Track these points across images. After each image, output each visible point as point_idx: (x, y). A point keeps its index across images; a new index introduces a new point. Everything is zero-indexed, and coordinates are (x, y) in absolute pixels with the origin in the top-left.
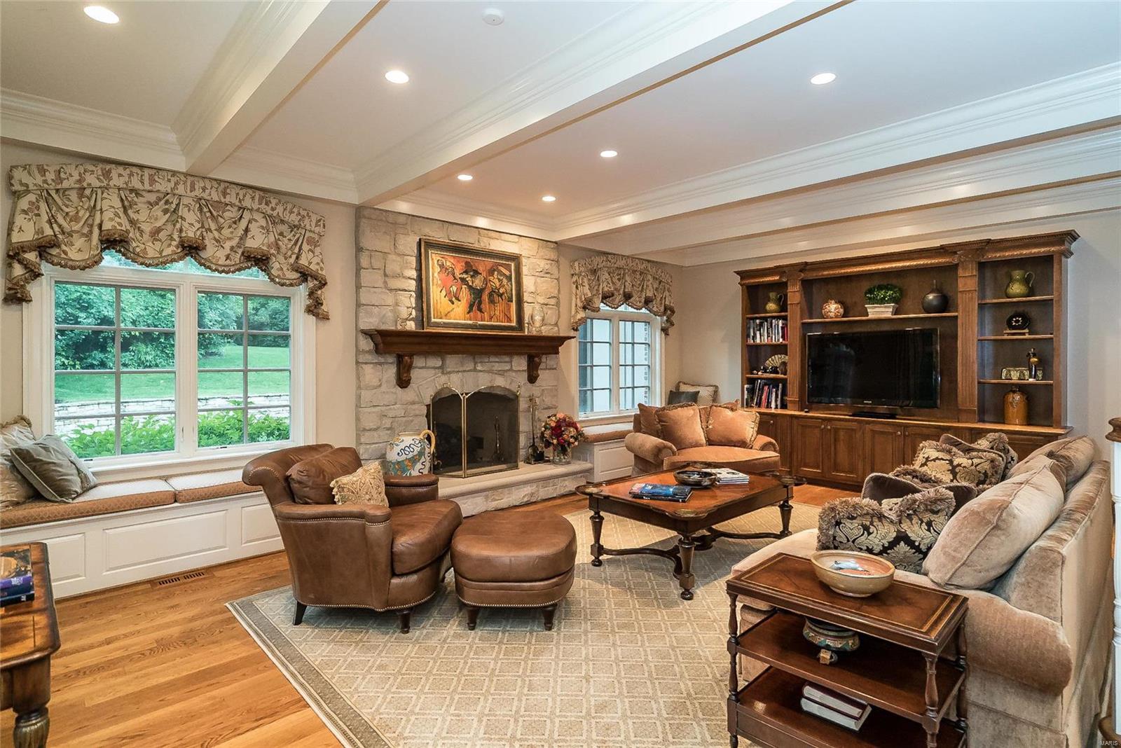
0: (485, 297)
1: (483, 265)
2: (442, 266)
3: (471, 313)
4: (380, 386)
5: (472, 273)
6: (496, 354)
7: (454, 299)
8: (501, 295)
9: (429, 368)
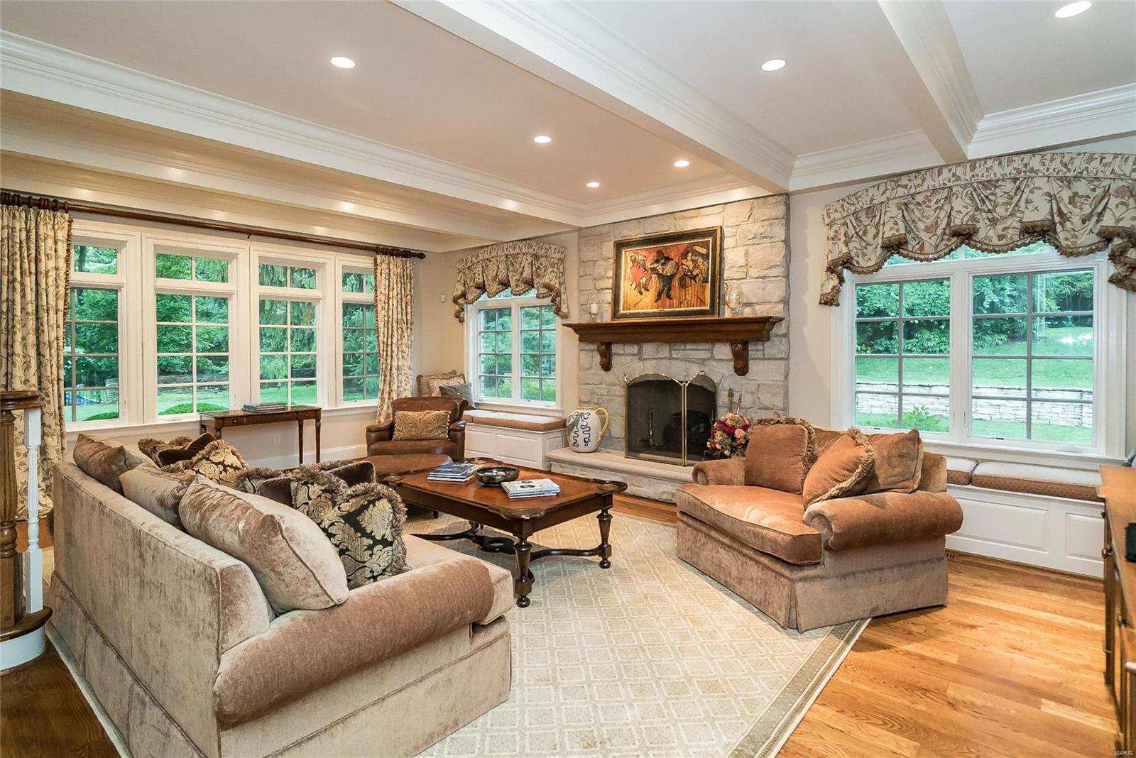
0: (676, 283)
1: (674, 249)
2: (634, 261)
3: (660, 301)
4: (591, 368)
5: (663, 261)
6: (693, 342)
7: (643, 290)
8: (694, 278)
9: (627, 355)
